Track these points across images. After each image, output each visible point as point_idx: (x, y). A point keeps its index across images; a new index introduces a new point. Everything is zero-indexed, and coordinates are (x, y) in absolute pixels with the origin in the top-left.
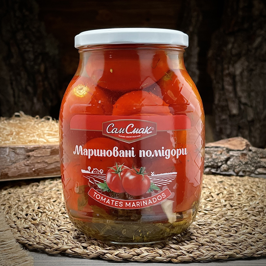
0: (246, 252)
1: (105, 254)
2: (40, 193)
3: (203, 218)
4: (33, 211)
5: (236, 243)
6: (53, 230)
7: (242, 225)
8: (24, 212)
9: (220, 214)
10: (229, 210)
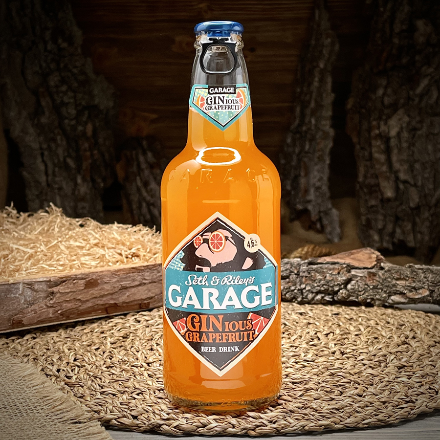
0: (348, 420)
1: (161, 425)
2: (76, 337)
3: (300, 373)
4: (68, 365)
5: (338, 409)
6: (94, 393)
7: (350, 383)
8: (55, 366)
9: (324, 367)
10: (338, 359)
